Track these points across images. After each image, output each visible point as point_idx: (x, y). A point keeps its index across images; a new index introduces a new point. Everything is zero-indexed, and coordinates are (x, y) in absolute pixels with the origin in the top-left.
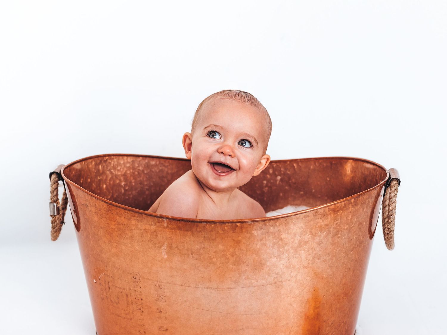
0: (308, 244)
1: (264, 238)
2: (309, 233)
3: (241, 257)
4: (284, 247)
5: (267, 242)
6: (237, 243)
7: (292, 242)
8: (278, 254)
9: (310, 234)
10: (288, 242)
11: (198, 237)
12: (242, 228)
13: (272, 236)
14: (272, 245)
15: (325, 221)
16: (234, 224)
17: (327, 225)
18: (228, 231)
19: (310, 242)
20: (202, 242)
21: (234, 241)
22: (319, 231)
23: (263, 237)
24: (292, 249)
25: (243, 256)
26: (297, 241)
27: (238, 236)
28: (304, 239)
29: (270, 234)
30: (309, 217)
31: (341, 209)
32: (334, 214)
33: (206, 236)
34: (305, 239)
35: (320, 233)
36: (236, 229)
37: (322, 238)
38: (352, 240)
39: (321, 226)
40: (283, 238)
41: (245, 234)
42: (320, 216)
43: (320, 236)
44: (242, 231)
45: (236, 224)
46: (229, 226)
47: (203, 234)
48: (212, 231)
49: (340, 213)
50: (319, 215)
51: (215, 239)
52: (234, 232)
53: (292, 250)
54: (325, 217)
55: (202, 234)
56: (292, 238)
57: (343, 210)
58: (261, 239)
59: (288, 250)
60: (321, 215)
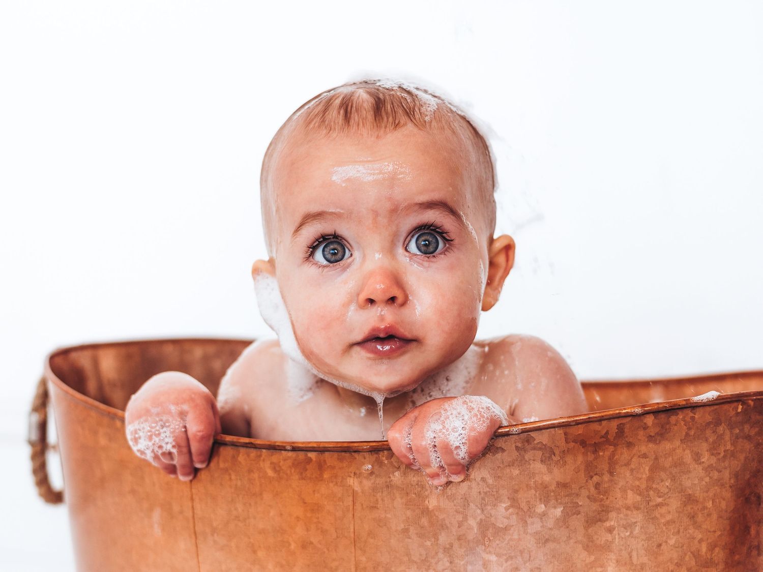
0: (507, 537)
1: (380, 501)
2: (509, 504)
3: (324, 552)
4: (436, 537)
5: (389, 516)
6: (312, 511)
7: (460, 525)
8: (421, 555)
9: (512, 506)
10: (447, 522)
11: (221, 484)
12: (321, 466)
13: (402, 498)
14: (402, 526)
15: (556, 471)
16: (301, 455)
17: (563, 485)
18: (288, 472)
19: (512, 529)
20: (232, 500)
21: (305, 503)
22: (541, 499)
23: (377, 500)
24: (461, 544)
25: (328, 550)
26: (472, 523)
27: (314, 491)
28: (493, 519)
29: (395, 491)
30: (505, 454)
31: (608, 442)
32: (585, 454)
33: (239, 483)
34: (496, 518)
35: (543, 506)
36: (306, 470)
37: (550, 523)
38: (664, 547)
39: (545, 487)
40: (431, 507)
41: (331, 485)
42: (539, 454)
43: (544, 515)
44: (321, 475)
45: (306, 455)
46: (290, 458)
47: (233, 477)
48: (252, 471)
49: (607, 453)
50: (534, 449)
51: (261, 494)
52: (303, 479)
53: (460, 547)
54: (555, 458)
55: (230, 479)
56: (457, 512)
57: (615, 445)
58: (371, 505)
59: (448, 546)
60: (540, 449)
